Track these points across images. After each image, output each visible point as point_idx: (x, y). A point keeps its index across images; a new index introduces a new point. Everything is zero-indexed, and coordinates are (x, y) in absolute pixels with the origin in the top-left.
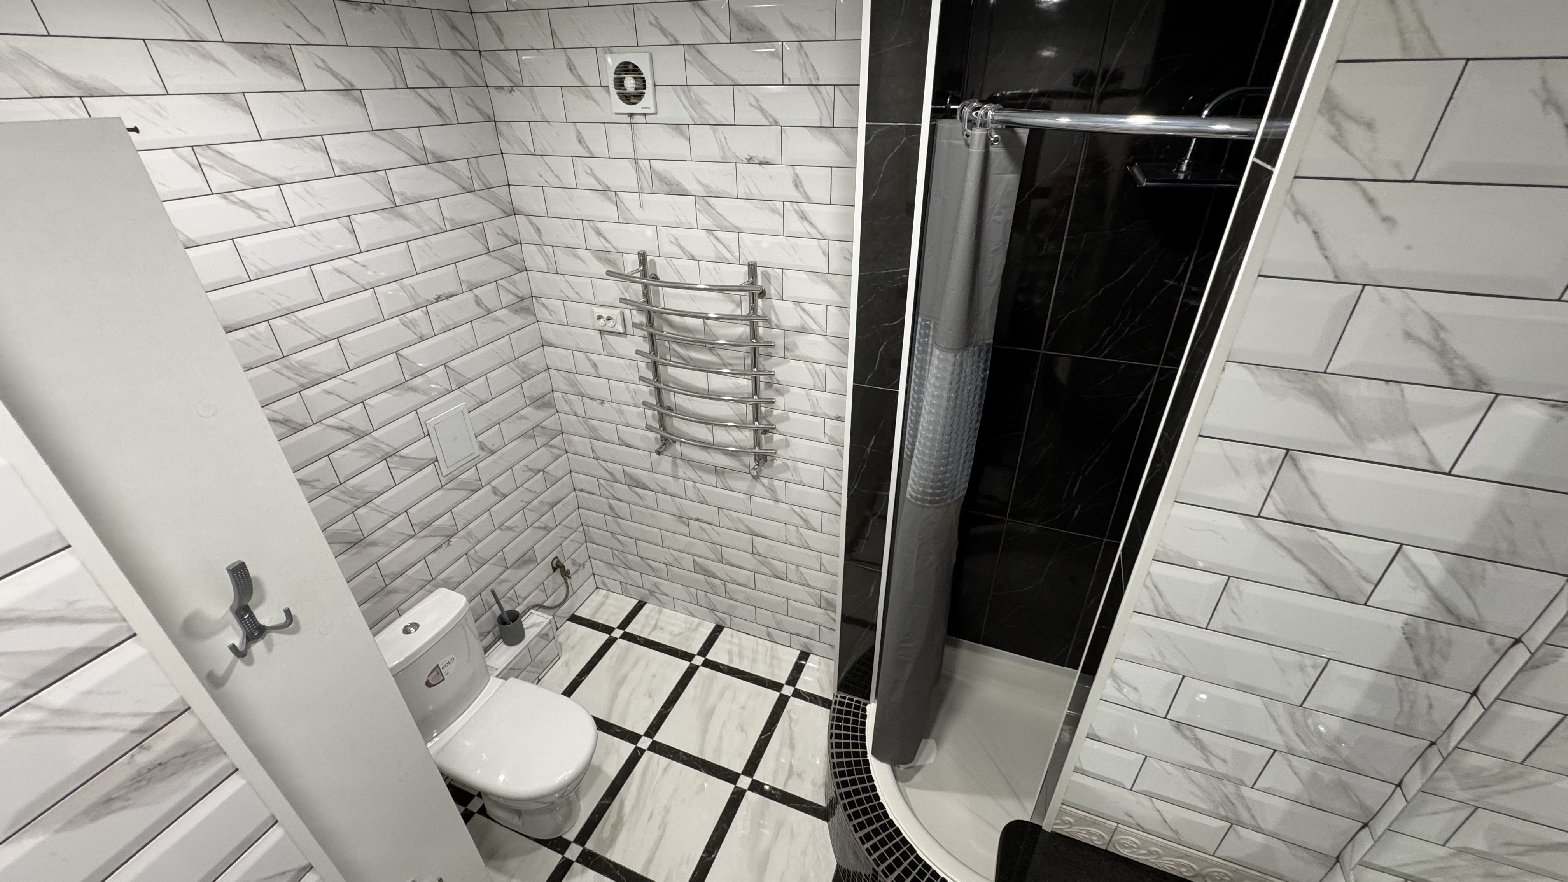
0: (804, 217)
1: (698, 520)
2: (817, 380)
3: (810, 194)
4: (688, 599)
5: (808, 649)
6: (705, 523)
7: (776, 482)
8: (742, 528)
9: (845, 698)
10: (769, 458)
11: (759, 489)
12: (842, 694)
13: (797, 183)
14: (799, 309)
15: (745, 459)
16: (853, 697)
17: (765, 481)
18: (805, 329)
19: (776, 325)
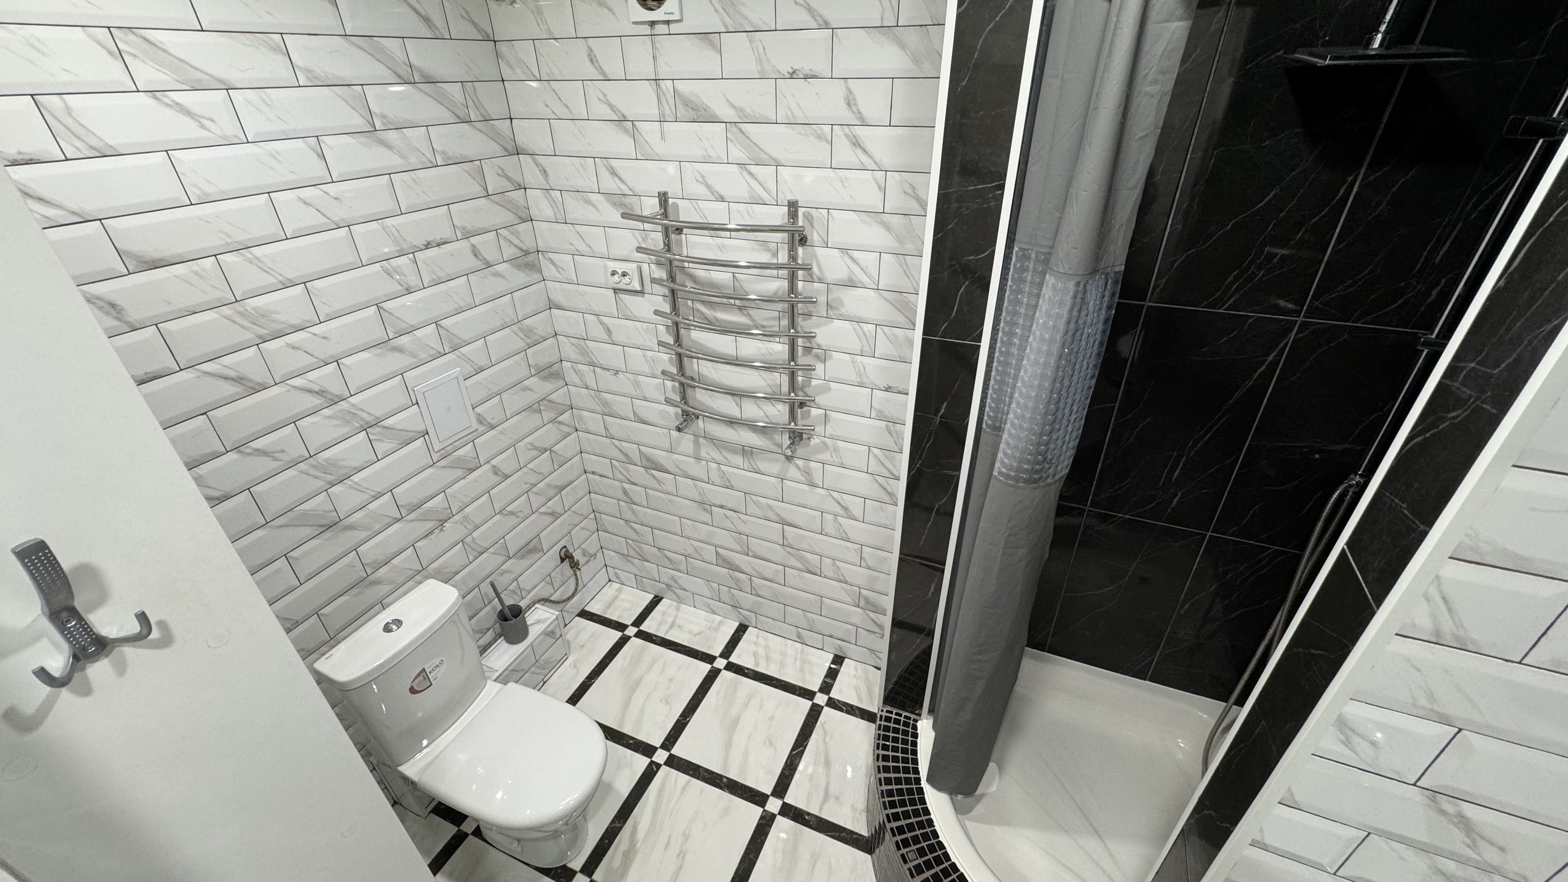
0: (856, 143)
1: (722, 507)
2: (865, 343)
3: (866, 114)
4: (709, 595)
5: (842, 651)
6: (730, 510)
7: (812, 464)
8: (772, 516)
9: (891, 713)
10: (804, 436)
11: (793, 472)
12: (889, 708)
13: (850, 101)
14: (846, 258)
15: (777, 437)
16: (901, 712)
17: (800, 463)
18: (853, 281)
19: (819, 279)
